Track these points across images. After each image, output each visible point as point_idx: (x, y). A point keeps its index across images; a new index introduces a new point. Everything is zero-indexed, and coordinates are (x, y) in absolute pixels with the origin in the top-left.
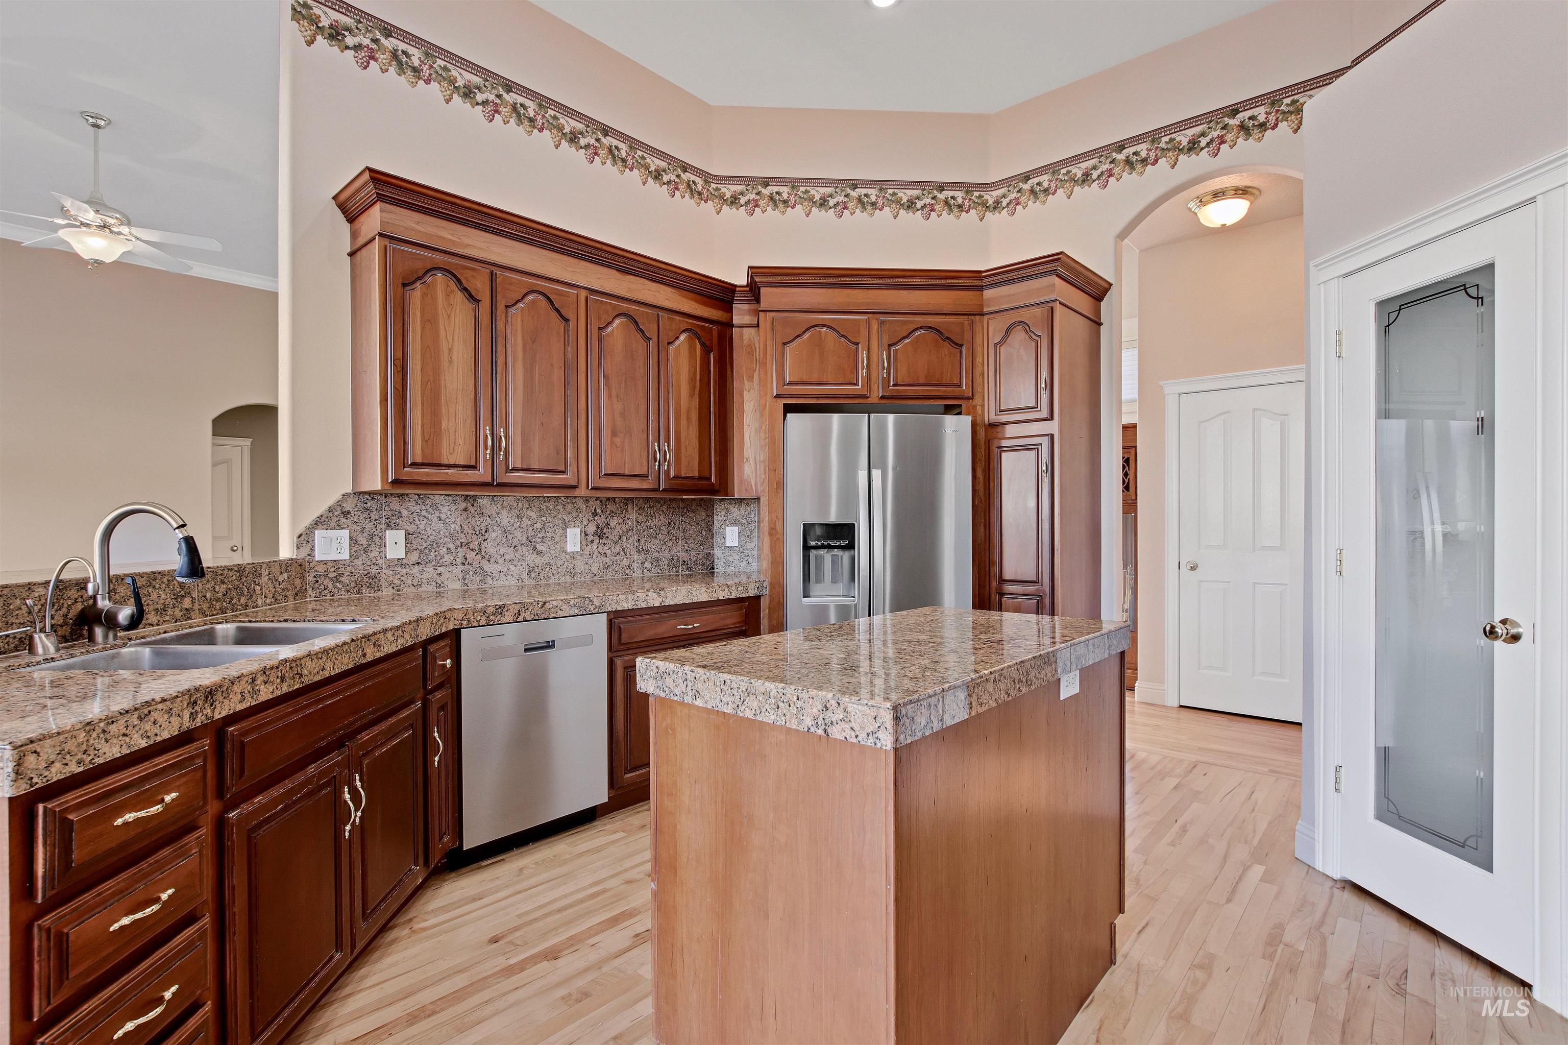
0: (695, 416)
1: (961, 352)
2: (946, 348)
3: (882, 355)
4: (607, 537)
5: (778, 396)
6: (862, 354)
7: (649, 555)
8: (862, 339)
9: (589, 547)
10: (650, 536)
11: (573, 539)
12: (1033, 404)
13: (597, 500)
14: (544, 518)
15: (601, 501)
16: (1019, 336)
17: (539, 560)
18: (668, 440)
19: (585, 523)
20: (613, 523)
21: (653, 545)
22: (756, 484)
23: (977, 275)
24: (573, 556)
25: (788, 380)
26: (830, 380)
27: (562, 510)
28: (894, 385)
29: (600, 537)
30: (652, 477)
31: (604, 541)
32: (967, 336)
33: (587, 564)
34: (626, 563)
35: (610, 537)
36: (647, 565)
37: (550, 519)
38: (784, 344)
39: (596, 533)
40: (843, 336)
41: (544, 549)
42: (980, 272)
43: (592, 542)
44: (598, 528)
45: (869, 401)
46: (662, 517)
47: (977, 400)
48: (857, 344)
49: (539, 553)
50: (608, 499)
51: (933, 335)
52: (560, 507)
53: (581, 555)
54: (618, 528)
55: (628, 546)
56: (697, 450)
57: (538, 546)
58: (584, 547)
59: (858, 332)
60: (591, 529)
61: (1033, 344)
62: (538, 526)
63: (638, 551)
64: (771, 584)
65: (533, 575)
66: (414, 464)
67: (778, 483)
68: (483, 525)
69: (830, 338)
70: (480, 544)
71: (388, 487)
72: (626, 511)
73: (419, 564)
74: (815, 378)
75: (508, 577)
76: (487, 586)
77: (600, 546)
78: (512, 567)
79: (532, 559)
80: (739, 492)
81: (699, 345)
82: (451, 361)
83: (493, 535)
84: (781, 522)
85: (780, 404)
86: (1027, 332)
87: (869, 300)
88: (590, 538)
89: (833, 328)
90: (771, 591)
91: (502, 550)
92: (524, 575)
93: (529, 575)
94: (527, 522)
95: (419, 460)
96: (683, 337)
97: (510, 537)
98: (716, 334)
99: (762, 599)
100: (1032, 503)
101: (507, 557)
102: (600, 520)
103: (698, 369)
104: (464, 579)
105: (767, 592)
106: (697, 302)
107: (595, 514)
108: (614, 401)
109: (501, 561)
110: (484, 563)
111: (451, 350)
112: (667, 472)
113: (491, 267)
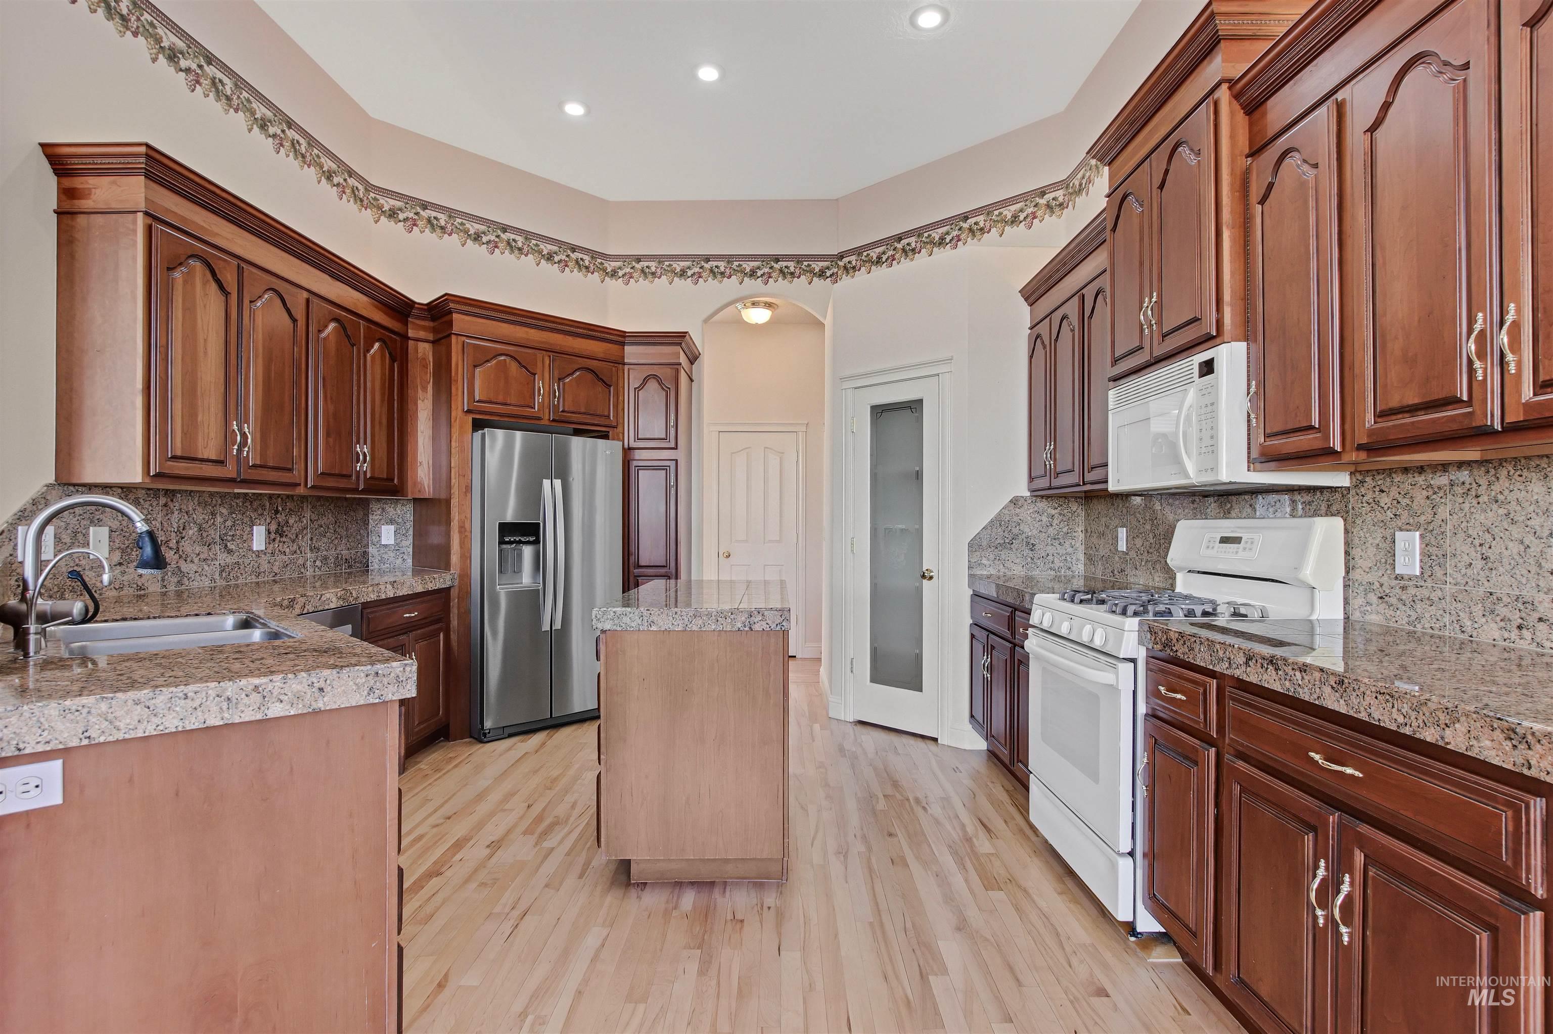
0: (384, 421)
1: (610, 392)
2: (600, 387)
3: (554, 386)
4: (286, 535)
5: (469, 411)
6: (539, 383)
7: (320, 553)
8: (539, 371)
9: (272, 546)
10: (321, 535)
11: (259, 538)
12: (664, 436)
13: (278, 497)
14: (234, 516)
15: (282, 499)
16: (652, 385)
17: (230, 560)
18: (365, 443)
19: (268, 520)
20: (291, 521)
21: (322, 544)
22: (429, 487)
23: (623, 334)
24: (258, 554)
25: (477, 398)
26: (513, 402)
27: (249, 507)
28: (563, 411)
29: (281, 536)
30: (354, 477)
31: (284, 539)
32: (614, 379)
33: (269, 562)
34: (301, 561)
35: (290, 535)
36: (318, 563)
37: (239, 516)
38: (475, 366)
39: (277, 532)
40: (524, 367)
41: (234, 547)
42: (625, 332)
43: (274, 540)
44: (279, 526)
45: (542, 422)
46: (330, 515)
47: (620, 429)
48: (535, 374)
49: (230, 552)
50: (288, 496)
51: (590, 376)
52: (248, 504)
53: (265, 554)
54: (295, 525)
55: (303, 544)
56: (385, 453)
57: (228, 544)
58: (267, 545)
59: (536, 365)
60: (273, 527)
61: (664, 393)
62: (229, 523)
63: (311, 550)
64: (460, 576)
65: (224, 576)
66: (175, 458)
67: (467, 487)
68: (182, 521)
69: (513, 366)
70: (177, 542)
71: (147, 480)
72: (303, 509)
73: (120, 564)
74: (500, 399)
75: (203, 578)
76: (183, 587)
77: (281, 544)
78: (206, 567)
79: (223, 558)
80: (412, 493)
81: (387, 355)
82: (205, 353)
83: (191, 532)
84: (469, 521)
85: (469, 419)
86: (660, 384)
87: (544, 340)
88: (273, 536)
89: (515, 359)
90: (459, 582)
91: (197, 550)
92: (217, 576)
93: (220, 575)
94: (219, 519)
95: (179, 453)
96: (377, 345)
97: (205, 535)
98: (399, 344)
99: (452, 590)
100: (663, 509)
101: (202, 556)
102: (281, 518)
103: (387, 378)
104: (163, 580)
105: (456, 583)
106: (386, 313)
107: (277, 512)
108: (329, 402)
109: (196, 560)
110: (182, 562)
111: (205, 340)
112: (365, 472)
113: (240, 262)
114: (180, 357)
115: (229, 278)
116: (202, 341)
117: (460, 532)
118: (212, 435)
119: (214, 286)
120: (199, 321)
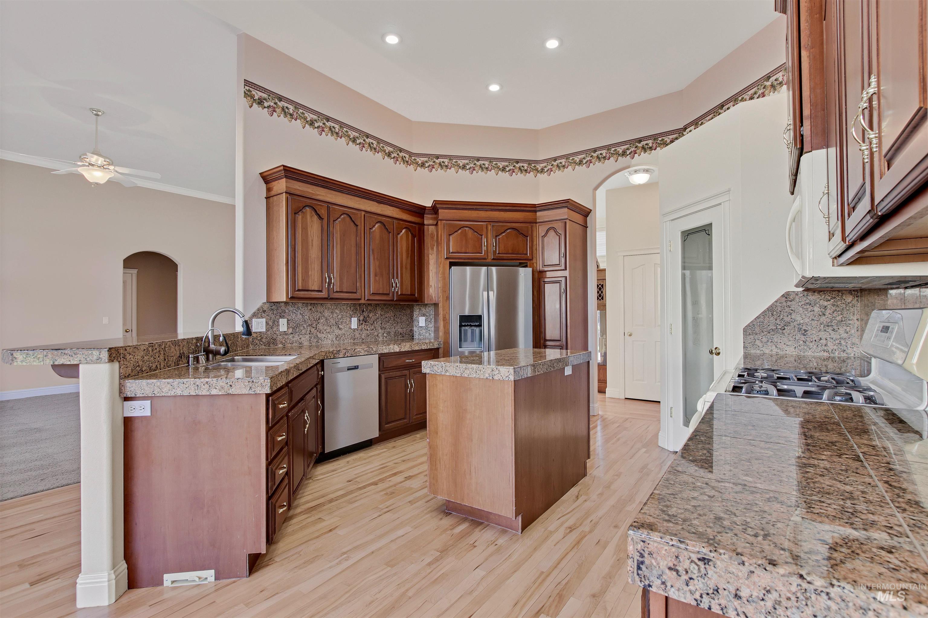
0: (409, 267)
1: (527, 240)
2: (521, 238)
3: (493, 240)
4: (368, 322)
5: (447, 258)
6: (484, 240)
7: (386, 330)
8: (484, 233)
9: (361, 326)
10: (387, 321)
11: (354, 323)
12: (558, 263)
13: (364, 305)
14: (342, 313)
15: (366, 305)
16: (552, 233)
17: (340, 332)
18: (397, 278)
19: (359, 315)
20: (371, 315)
21: (387, 325)
22: (435, 297)
23: (534, 206)
24: (354, 330)
25: (451, 251)
26: (470, 251)
27: (350, 310)
28: (498, 254)
29: (366, 322)
30: (390, 295)
32: (530, 232)
33: (360, 334)
34: (376, 334)
35: (370, 322)
36: (385, 334)
37: (345, 314)
38: (450, 235)
39: (363, 320)
40: (476, 232)
41: (342, 327)
42: (535, 205)
43: (362, 324)
44: (364, 318)
45: (487, 261)
46: (391, 313)
47: (534, 261)
48: (482, 235)
49: (340, 329)
50: (369, 304)
51: (515, 232)
52: (349, 308)
53: (357, 330)
54: (373, 317)
55: (377, 326)
56: (409, 282)
57: (340, 326)
58: (359, 326)
59: (482, 230)
60: (361, 318)
61: (558, 237)
62: (340, 317)
63: (381, 328)
64: (444, 343)
65: (338, 339)
66: (299, 290)
67: (447, 297)
68: (318, 316)
69: (470, 232)
70: (316, 325)
71: (288, 300)
72: (376, 310)
73: (292, 333)
74: (463, 250)
75: (328, 340)
76: (319, 344)
77: (365, 326)
78: (329, 336)
79: (337, 332)
80: (427, 301)
81: (410, 235)
82: (312, 246)
83: (322, 321)
84: (448, 314)
85: (448, 262)
86: (555, 232)
87: (487, 216)
88: (361, 322)
89: (471, 228)
90: (444, 345)
91: (325, 328)
92: (334, 339)
93: (336, 339)
94: (335, 315)
95: (300, 288)
96: (404, 231)
97: (328, 322)
98: (417, 229)
99: (440, 349)
100: (558, 306)
101: (327, 331)
102: (365, 314)
103: (410, 245)
104: (310, 340)
105: (442, 346)
106: (409, 214)
107: (363, 311)
108: (376, 260)
109: (325, 333)
110: (318, 333)
111: (312, 240)
112: (397, 292)
113: (328, 204)
114: (301, 248)
115: (323, 212)
116: (310, 240)
117: (443, 320)
118: (316, 280)
119: (316, 217)
120: (309, 233)
